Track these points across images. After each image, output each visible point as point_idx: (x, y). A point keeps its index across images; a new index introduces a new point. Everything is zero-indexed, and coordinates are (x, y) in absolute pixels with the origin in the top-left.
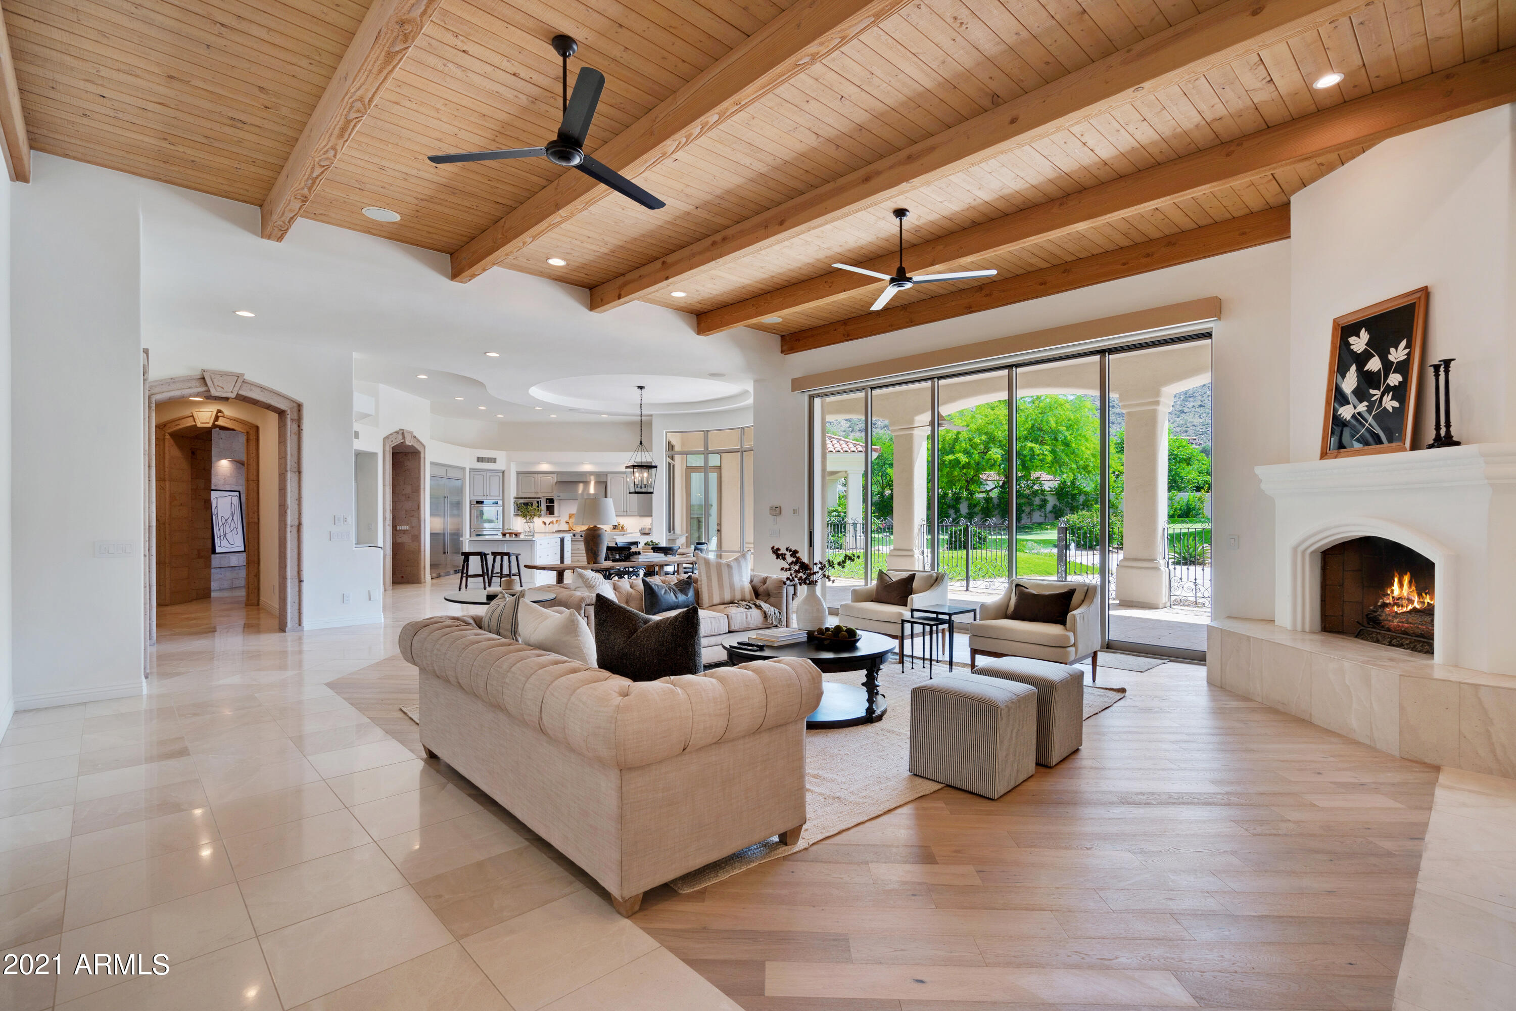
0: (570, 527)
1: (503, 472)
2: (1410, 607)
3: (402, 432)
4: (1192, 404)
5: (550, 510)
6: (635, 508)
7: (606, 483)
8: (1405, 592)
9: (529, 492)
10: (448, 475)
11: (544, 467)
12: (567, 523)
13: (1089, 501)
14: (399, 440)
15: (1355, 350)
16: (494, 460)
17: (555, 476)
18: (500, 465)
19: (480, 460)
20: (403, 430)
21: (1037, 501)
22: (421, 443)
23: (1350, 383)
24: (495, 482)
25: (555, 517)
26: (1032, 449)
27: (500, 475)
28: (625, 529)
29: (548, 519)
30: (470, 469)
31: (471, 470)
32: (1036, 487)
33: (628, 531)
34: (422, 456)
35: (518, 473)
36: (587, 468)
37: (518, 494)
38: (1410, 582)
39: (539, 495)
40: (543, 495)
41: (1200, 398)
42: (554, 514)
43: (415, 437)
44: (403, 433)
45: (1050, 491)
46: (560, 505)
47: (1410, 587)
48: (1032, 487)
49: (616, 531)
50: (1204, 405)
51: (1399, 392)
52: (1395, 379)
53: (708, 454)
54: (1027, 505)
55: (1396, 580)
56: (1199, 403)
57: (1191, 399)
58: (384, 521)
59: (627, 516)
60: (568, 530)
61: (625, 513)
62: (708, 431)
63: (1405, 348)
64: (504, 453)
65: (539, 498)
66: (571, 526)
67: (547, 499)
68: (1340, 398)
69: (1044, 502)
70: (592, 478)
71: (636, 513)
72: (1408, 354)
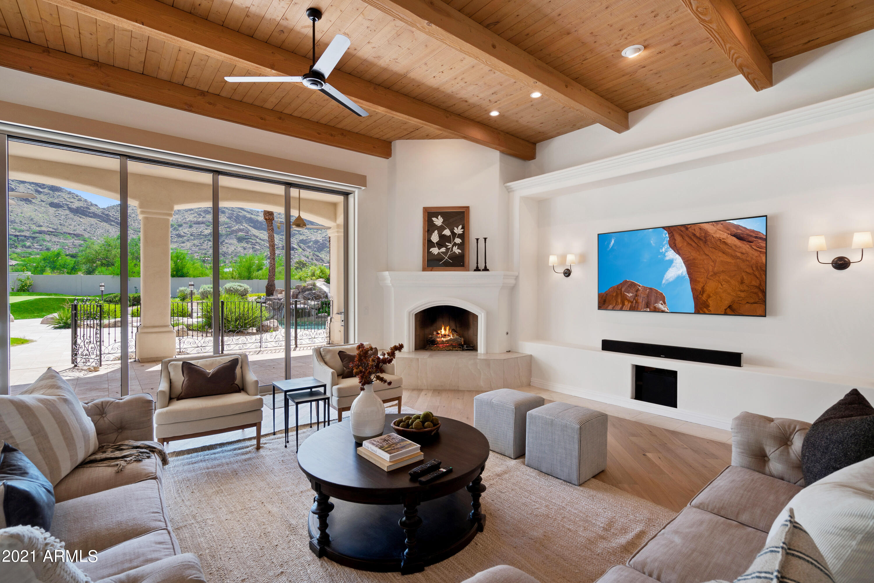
2: (449, 338)
8: (447, 333)
15: (436, 224)
23: (435, 238)
38: (449, 330)
47: (449, 331)
51: (461, 246)
52: (458, 241)
55: (443, 328)
63: (462, 229)
68: (430, 244)
72: (463, 232)
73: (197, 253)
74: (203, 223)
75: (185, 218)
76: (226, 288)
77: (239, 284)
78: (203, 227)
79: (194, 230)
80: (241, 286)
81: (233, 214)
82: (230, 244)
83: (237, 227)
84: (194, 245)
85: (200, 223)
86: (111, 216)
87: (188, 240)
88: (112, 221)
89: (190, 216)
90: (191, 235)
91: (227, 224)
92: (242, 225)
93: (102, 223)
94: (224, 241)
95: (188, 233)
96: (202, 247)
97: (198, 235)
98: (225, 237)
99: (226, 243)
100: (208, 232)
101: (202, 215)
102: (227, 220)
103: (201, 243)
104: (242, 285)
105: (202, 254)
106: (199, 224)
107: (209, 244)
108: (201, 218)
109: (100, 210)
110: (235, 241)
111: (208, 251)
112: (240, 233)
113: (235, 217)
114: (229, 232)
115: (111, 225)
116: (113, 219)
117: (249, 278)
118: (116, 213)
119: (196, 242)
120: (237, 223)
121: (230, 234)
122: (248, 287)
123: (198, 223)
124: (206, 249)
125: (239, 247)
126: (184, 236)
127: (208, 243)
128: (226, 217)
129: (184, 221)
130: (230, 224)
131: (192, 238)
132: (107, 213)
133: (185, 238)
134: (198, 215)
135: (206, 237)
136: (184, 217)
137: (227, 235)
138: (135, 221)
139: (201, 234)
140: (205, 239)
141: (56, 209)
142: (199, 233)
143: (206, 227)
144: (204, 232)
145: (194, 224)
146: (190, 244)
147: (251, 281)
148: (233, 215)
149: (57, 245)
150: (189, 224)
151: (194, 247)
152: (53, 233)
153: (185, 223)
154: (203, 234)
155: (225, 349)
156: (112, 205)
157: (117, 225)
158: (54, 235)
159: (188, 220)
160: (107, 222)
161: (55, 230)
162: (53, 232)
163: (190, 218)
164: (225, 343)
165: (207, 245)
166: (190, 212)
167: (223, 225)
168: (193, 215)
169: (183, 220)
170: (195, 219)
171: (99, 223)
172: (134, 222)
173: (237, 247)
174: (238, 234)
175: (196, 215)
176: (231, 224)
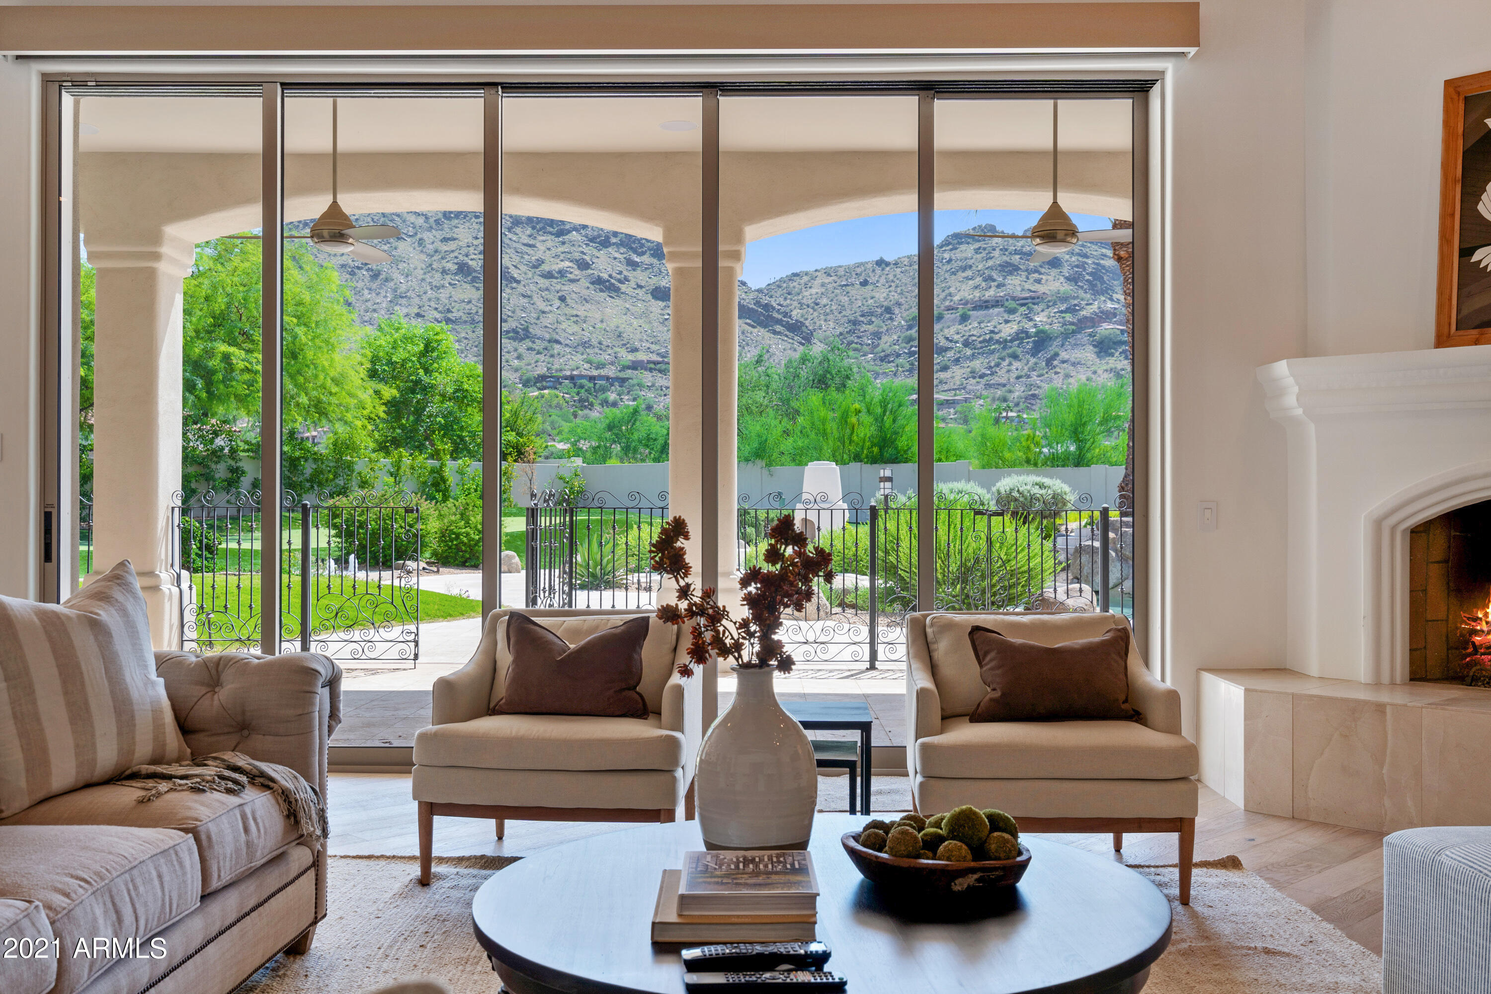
4: (405, 311)
13: (322, 472)
21: (221, 471)
26: (226, 357)
32: (219, 442)
41: (416, 300)
45: (248, 451)
48: (212, 441)
50: (423, 313)
54: (202, 480)
56: (416, 310)
57: (404, 301)
69: (236, 472)
73: (979, 397)
74: (997, 303)
75: (950, 295)
76: (999, 492)
77: (1038, 479)
78: (998, 315)
79: (972, 328)
80: (1041, 486)
81: (1082, 266)
82: (1074, 364)
83: (1095, 307)
84: (973, 374)
85: (990, 305)
86: (774, 308)
87: (957, 361)
88: (778, 322)
89: (964, 287)
90: (966, 344)
91: (1064, 299)
92: (1111, 299)
93: (756, 330)
94: (1057, 355)
95: (956, 337)
96: (995, 380)
97: (984, 341)
98: (1058, 342)
99: (1063, 362)
100: (1013, 331)
101: (994, 280)
102: (1066, 288)
103: (991, 367)
104: (1047, 481)
105: (994, 400)
106: (987, 307)
107: (1013, 368)
108: (993, 289)
109: (751, 296)
110: (1088, 354)
111: (1010, 391)
112: (1105, 325)
113: (1090, 274)
114: (1072, 324)
115: (775, 332)
116: (780, 317)
117: (1080, 461)
118: (785, 299)
119: (978, 364)
120: (1096, 293)
121: (1073, 332)
122: (1066, 488)
123: (984, 305)
124: (1004, 385)
125: (1100, 372)
126: (947, 349)
127: (1010, 364)
128: (1062, 279)
129: (947, 303)
130: (1075, 298)
131: (969, 352)
132: (765, 300)
133: (950, 354)
134: (985, 280)
135: (1004, 348)
136: (947, 292)
137: (1066, 336)
138: (828, 317)
139: (991, 339)
140: (1004, 353)
141: (664, 304)
142: (988, 337)
143: (1006, 316)
144: (1000, 331)
145: (974, 309)
146: (963, 371)
147: (1082, 470)
148: (1085, 269)
149: (665, 395)
150: (961, 311)
151: (974, 381)
152: (658, 366)
153: (949, 309)
154: (997, 337)
155: (881, 656)
156: (778, 278)
157: (787, 333)
158: (660, 371)
159: (956, 298)
160: (765, 327)
161: (663, 357)
162: (659, 363)
163: (962, 293)
164: (881, 639)
165: (1009, 371)
166: (964, 275)
167: (1055, 304)
168: (971, 282)
169: (945, 299)
170: (977, 294)
171: (750, 329)
172: (825, 320)
173: (1095, 372)
174: (1099, 330)
175: (978, 280)
176: (1077, 297)
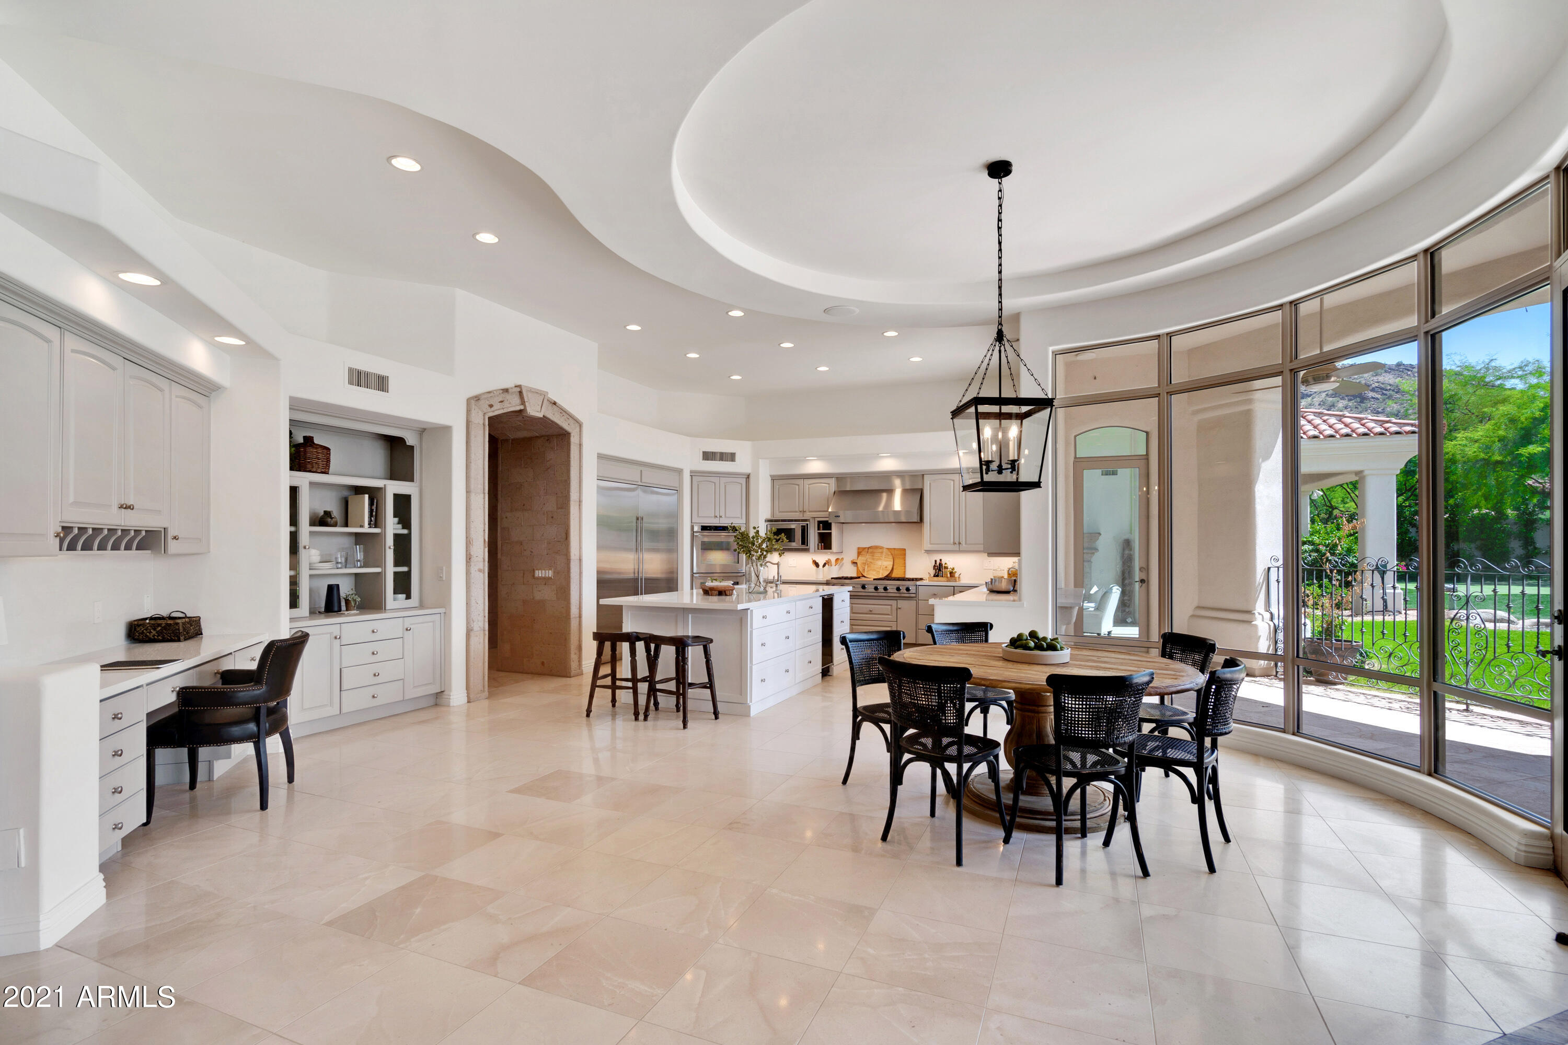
0: (858, 571)
1: (748, 477)
3: (518, 389)
5: (825, 542)
6: (977, 533)
7: (921, 492)
9: (790, 511)
10: (643, 481)
11: (815, 466)
12: (854, 563)
14: (513, 405)
16: (731, 457)
17: (833, 482)
18: (742, 465)
19: (707, 456)
20: (519, 386)
22: (571, 416)
24: (736, 490)
25: (832, 553)
27: (743, 481)
28: (957, 575)
29: (821, 558)
30: (691, 472)
31: (693, 474)
33: (964, 581)
34: (574, 440)
35: (774, 479)
36: (887, 464)
37: (773, 513)
39: (807, 516)
40: (813, 515)
42: (830, 548)
43: (555, 403)
44: (521, 392)
46: (841, 532)
49: (941, 581)
53: (1170, 394)
58: (467, 562)
59: (960, 551)
60: (855, 575)
61: (956, 547)
62: (1170, 335)
64: (748, 445)
65: (806, 520)
66: (861, 569)
67: (819, 522)
70: (897, 482)
71: (981, 547)
